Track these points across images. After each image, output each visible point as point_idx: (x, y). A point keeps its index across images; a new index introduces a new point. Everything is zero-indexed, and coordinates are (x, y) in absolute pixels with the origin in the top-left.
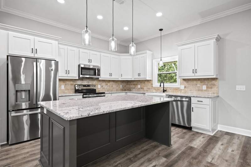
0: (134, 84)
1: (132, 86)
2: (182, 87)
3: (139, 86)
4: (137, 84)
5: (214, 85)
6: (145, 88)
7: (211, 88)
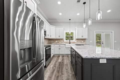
0: (53, 41)
1: (52, 42)
2: (76, 42)
3: (57, 42)
4: (55, 41)
5: (85, 41)
6: (60, 42)
7: (84, 42)
